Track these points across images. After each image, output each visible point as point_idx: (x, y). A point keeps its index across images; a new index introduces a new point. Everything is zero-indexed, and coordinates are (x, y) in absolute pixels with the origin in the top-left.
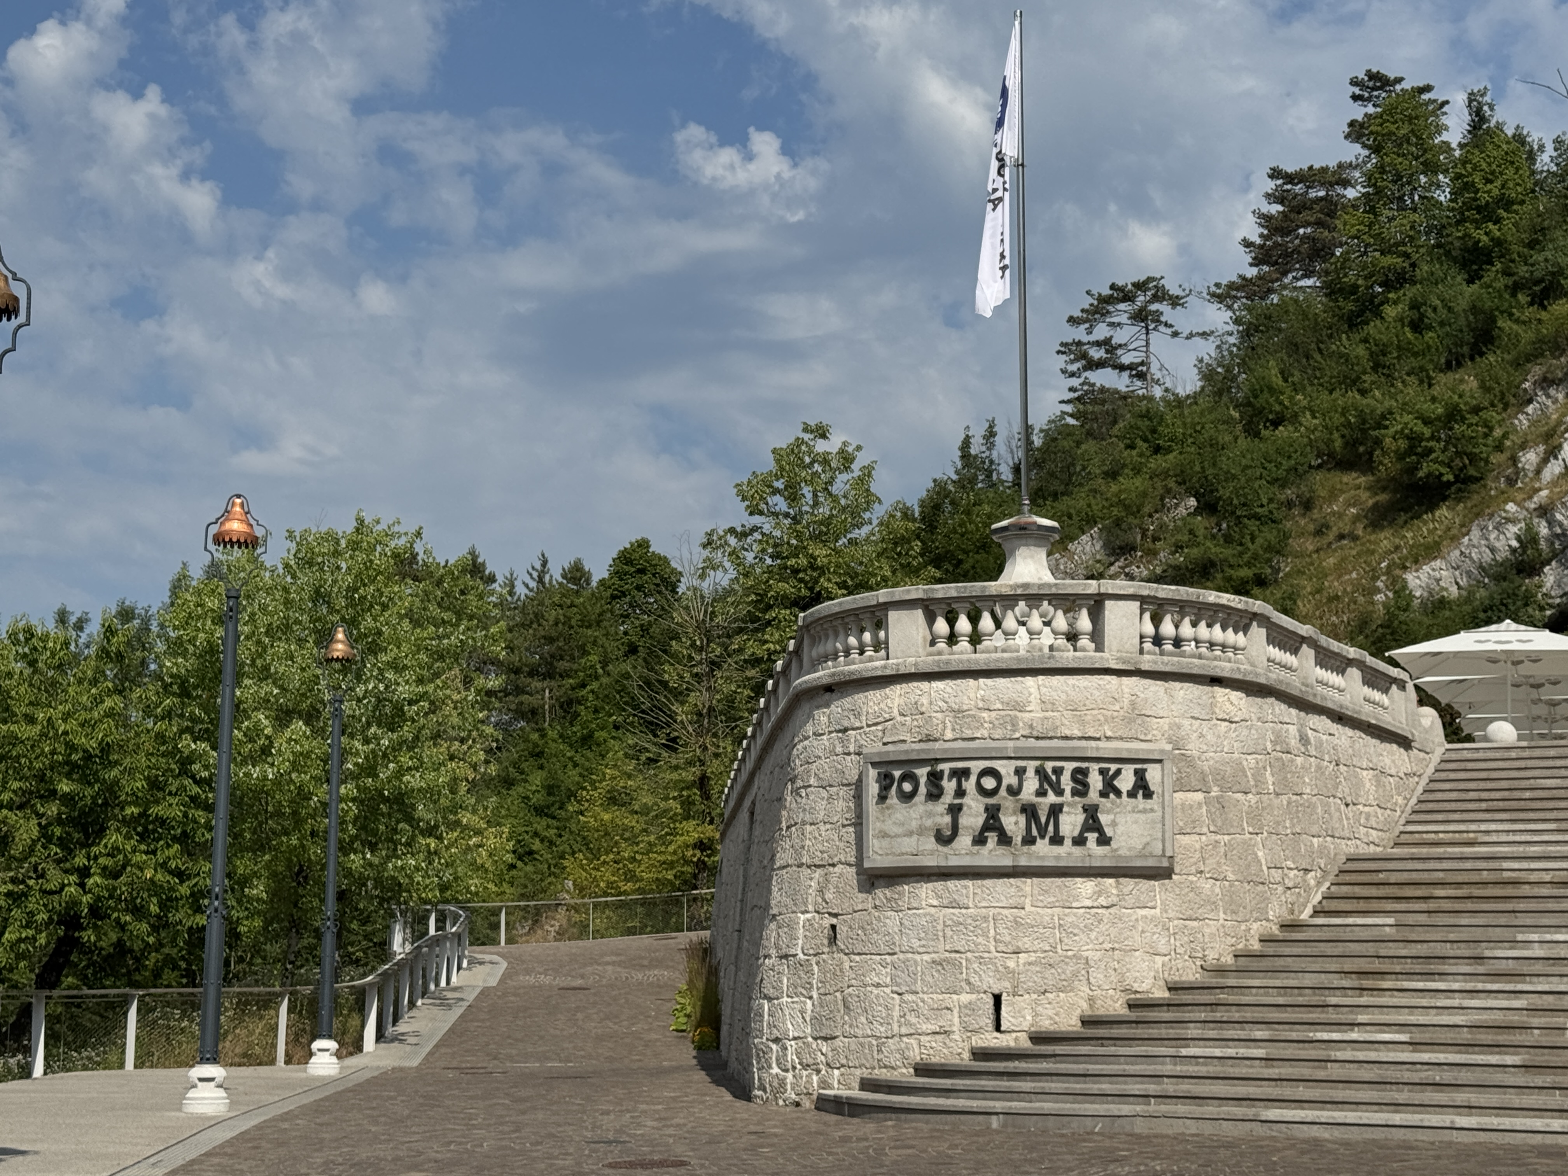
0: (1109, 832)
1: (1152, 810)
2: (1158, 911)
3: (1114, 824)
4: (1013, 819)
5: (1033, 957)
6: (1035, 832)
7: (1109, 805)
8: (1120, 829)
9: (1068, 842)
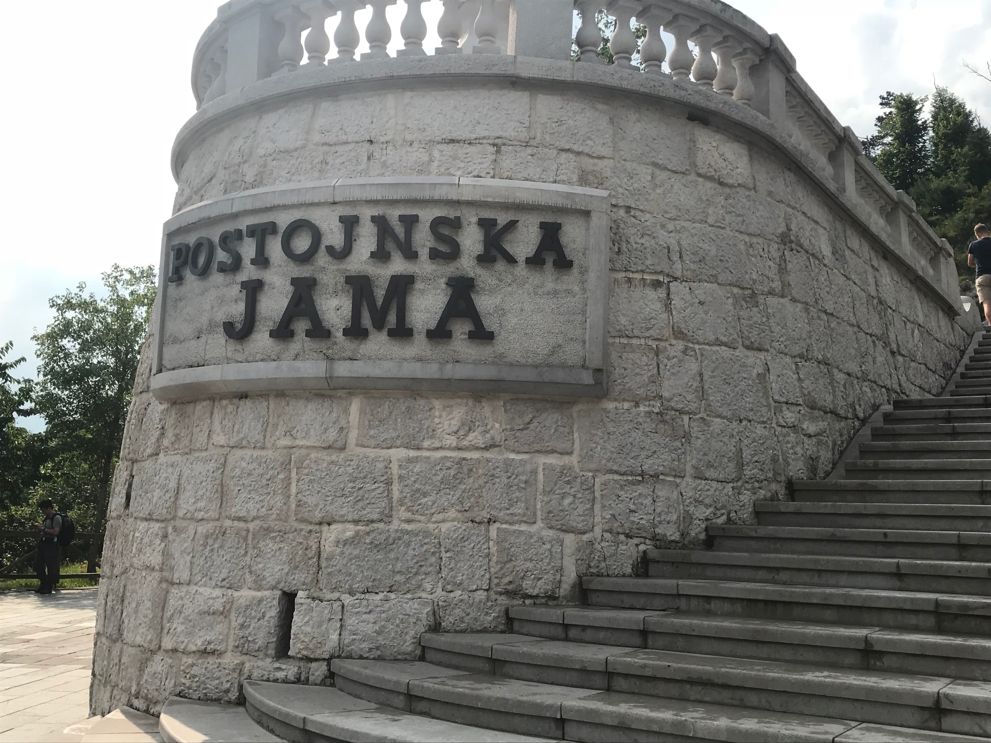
0: (490, 324)
1: (569, 292)
2: (574, 460)
3: (501, 312)
4: (334, 302)
5: (350, 530)
6: (366, 321)
7: (493, 281)
8: (512, 320)
9: (420, 339)
